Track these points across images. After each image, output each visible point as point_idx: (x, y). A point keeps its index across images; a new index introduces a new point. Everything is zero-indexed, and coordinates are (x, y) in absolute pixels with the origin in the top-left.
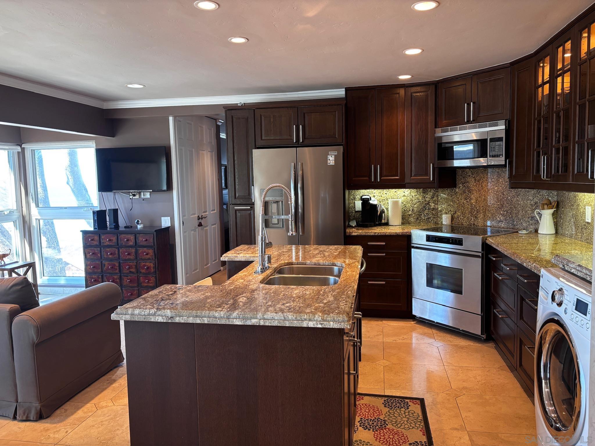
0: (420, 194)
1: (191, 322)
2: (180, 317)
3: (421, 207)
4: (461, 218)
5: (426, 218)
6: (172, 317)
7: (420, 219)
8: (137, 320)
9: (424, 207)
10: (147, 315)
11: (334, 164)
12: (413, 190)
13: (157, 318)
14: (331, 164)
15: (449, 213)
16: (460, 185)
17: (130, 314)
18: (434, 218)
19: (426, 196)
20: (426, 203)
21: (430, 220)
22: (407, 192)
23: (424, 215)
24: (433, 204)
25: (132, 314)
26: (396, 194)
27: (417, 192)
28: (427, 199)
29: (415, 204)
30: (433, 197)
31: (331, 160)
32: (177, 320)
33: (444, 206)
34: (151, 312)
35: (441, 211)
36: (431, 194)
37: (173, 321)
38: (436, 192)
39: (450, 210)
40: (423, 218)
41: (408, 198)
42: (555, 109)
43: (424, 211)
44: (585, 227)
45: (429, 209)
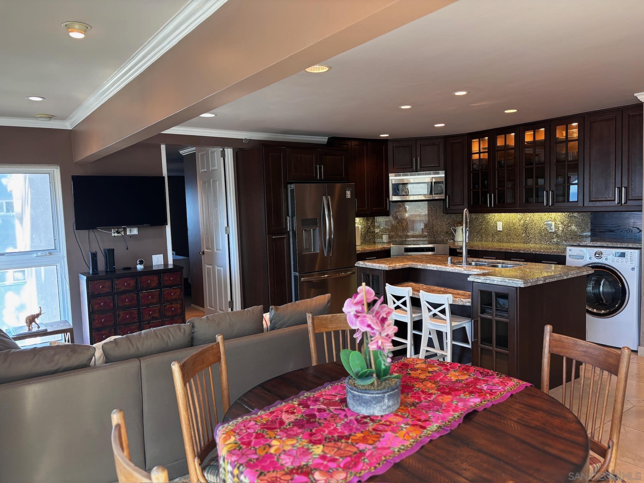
0: (365, 221)
5: (368, 239)
8: (533, 285)
9: (368, 231)
12: (362, 218)
14: (349, 197)
15: (385, 234)
18: (373, 238)
19: (368, 222)
20: (368, 227)
21: (371, 240)
22: (358, 220)
23: (368, 237)
24: (372, 228)
25: (530, 282)
28: (369, 225)
29: (362, 229)
30: (372, 223)
31: (348, 194)
33: (380, 229)
35: (377, 233)
36: (371, 221)
38: (374, 219)
39: (386, 232)
42: (496, 168)
43: (367, 234)
44: (497, 234)
45: (370, 232)
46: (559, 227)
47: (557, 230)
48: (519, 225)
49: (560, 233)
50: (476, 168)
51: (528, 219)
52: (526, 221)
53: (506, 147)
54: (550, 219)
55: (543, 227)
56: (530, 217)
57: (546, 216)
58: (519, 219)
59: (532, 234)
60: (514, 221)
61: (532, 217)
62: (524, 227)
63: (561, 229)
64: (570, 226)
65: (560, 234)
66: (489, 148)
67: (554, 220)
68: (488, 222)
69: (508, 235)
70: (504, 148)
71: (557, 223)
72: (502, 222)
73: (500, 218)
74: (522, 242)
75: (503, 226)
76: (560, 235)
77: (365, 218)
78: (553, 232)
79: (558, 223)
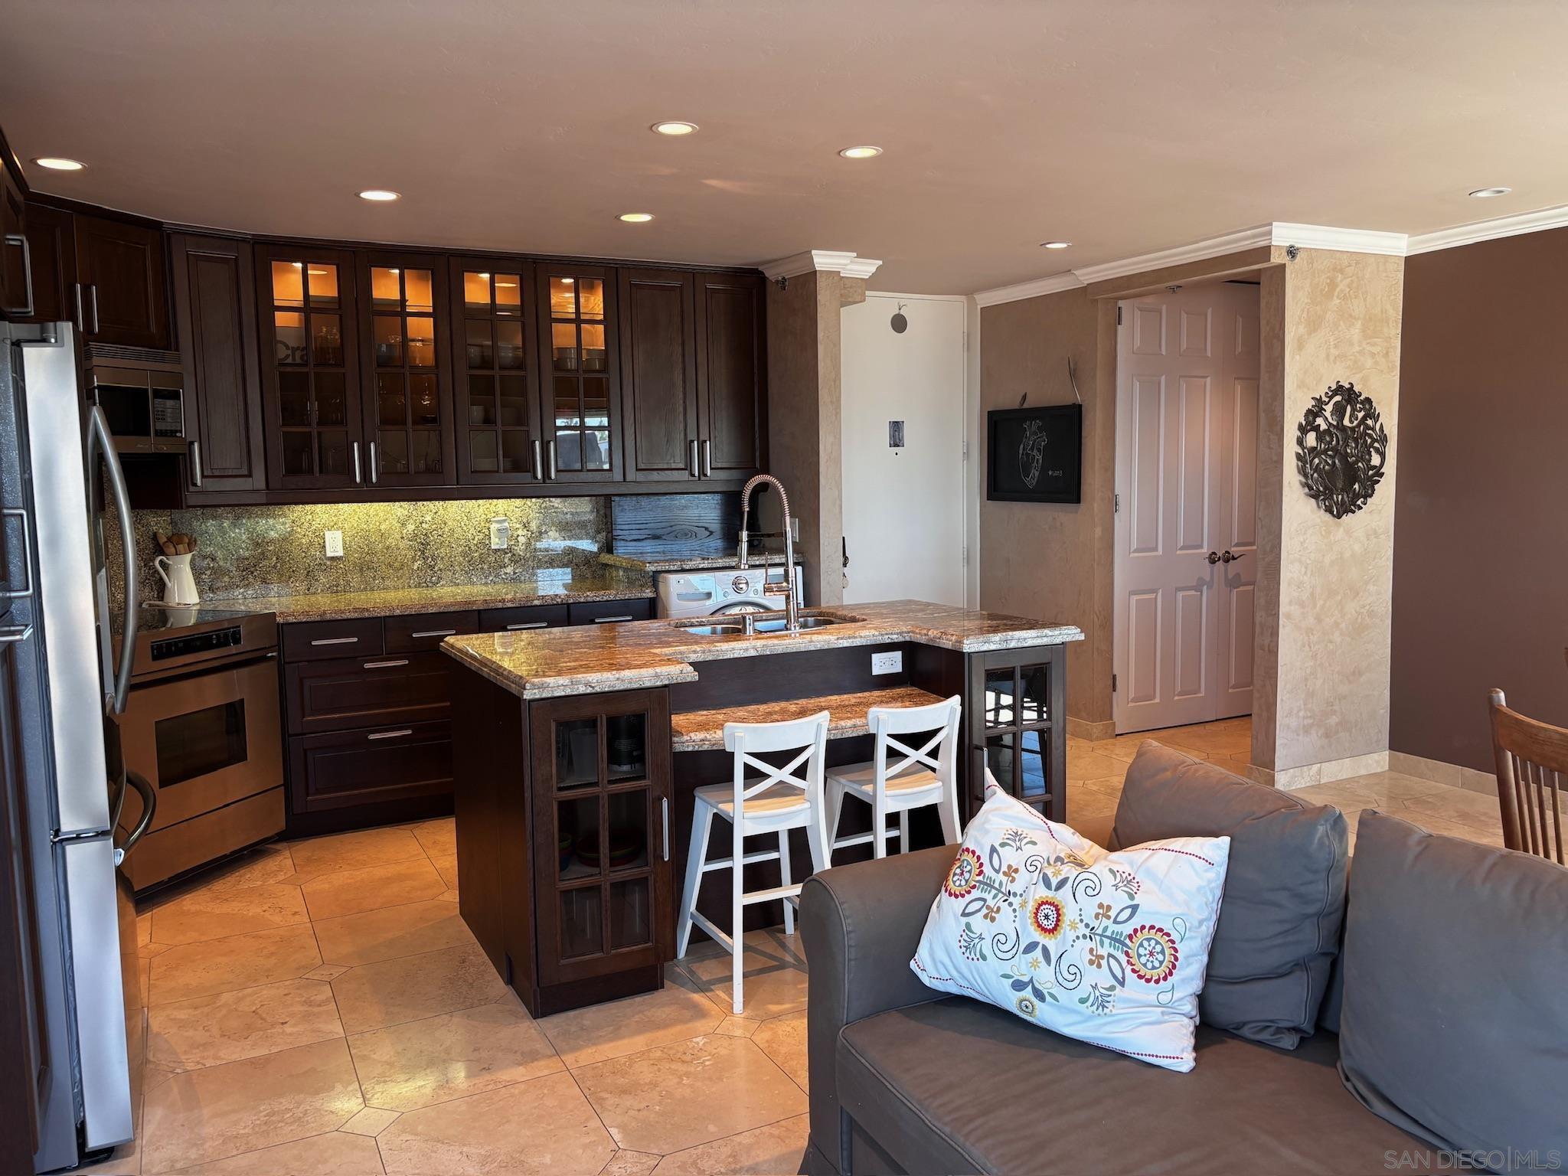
44: (324, 567)
46: (518, 536)
47: (513, 543)
48: (402, 538)
49: (520, 549)
51: (428, 518)
52: (423, 525)
53: (405, 307)
54: (493, 515)
55: (473, 539)
56: (436, 513)
57: (481, 510)
58: (402, 518)
59: (442, 558)
60: (382, 527)
61: (441, 512)
62: (419, 540)
63: (522, 540)
64: (547, 532)
65: (521, 553)
68: (290, 533)
69: (364, 566)
70: (397, 308)
71: (511, 525)
72: (340, 532)
73: (335, 519)
74: (413, 586)
75: (344, 543)
76: (520, 555)
78: (503, 550)
79: (514, 525)
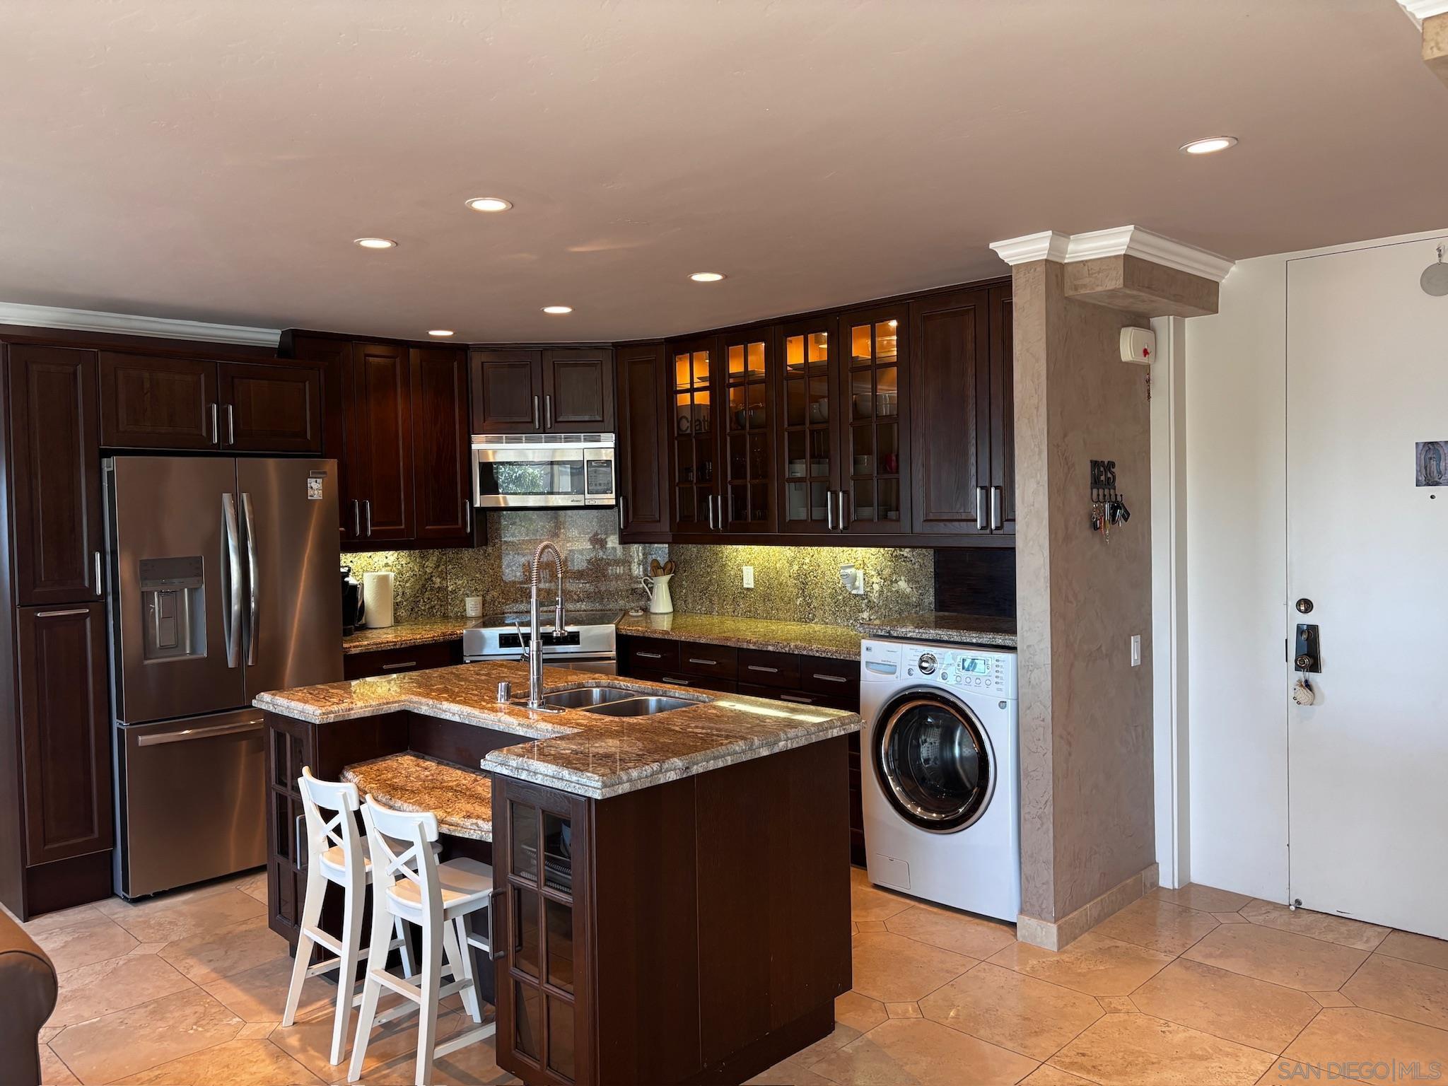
0: (416, 559)
1: (711, 769)
2: (697, 764)
3: (417, 587)
4: (499, 602)
5: (427, 607)
6: (687, 768)
7: (416, 610)
8: (640, 788)
9: (424, 586)
10: (651, 775)
11: (321, 498)
12: (403, 553)
13: (668, 774)
14: (316, 497)
15: (473, 594)
16: (496, 541)
17: (625, 781)
18: (441, 606)
19: (427, 564)
20: (426, 577)
21: (435, 611)
22: (391, 556)
23: (424, 602)
24: (438, 580)
25: (630, 780)
26: (372, 563)
27: (410, 556)
28: (428, 570)
29: (407, 582)
30: (439, 566)
31: (315, 488)
32: (696, 770)
33: (460, 582)
34: (655, 769)
35: (453, 592)
36: (435, 558)
37: (690, 774)
38: (443, 554)
39: (476, 589)
40: (423, 608)
41: (394, 568)
42: (728, 431)
43: (423, 593)
44: (743, 596)
45: (432, 590)
46: (873, 583)
47: (868, 589)
48: (790, 576)
49: (874, 596)
50: (686, 430)
51: (807, 561)
52: (804, 567)
53: (746, 379)
54: (854, 561)
55: (839, 583)
56: (813, 556)
57: (844, 556)
58: (790, 560)
59: (816, 598)
60: (778, 566)
61: (816, 556)
62: (801, 580)
63: (876, 587)
64: (896, 581)
65: (875, 600)
66: (711, 378)
67: (862, 566)
68: (724, 565)
69: (766, 598)
70: (742, 380)
71: (867, 572)
72: (752, 567)
73: (750, 556)
74: (797, 620)
75: (755, 577)
76: (874, 602)
77: (417, 551)
78: (861, 595)
79: (870, 572)
